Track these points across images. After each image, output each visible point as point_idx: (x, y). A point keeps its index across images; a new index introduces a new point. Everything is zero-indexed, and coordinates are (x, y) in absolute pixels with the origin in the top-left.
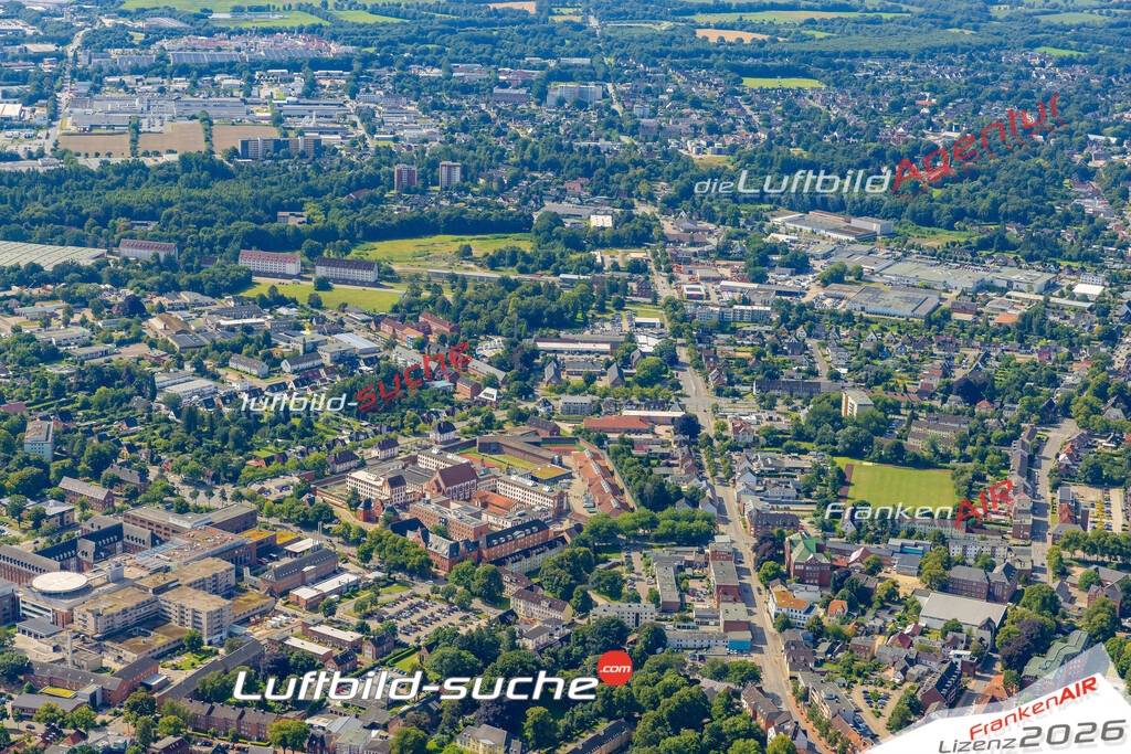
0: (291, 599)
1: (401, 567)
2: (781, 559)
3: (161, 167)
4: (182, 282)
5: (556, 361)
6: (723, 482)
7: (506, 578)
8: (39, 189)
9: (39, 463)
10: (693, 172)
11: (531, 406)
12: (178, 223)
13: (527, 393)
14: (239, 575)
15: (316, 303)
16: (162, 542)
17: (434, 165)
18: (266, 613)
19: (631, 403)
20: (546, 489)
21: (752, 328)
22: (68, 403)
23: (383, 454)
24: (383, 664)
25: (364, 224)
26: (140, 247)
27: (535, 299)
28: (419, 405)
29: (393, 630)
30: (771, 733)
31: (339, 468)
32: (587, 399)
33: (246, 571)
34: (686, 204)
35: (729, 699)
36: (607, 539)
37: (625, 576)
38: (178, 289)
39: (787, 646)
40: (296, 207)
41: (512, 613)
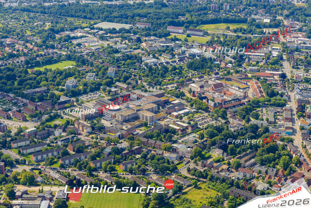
0: (172, 115)
1: (201, 109)
2: (304, 112)
3: (149, 4)
4: (152, 34)
5: (249, 57)
6: (291, 91)
7: (228, 113)
8: (117, 9)
9: (111, 78)
10: (295, 8)
11: (240, 69)
12: (152, 18)
13: (240, 66)
14: (159, 108)
15: (186, 40)
16: (140, 99)
17: (222, 5)
18: (164, 118)
19: (268, 69)
20: (242, 90)
21: (305, 51)
22: (120, 64)
23: (199, 80)
24: (193, 132)
25: (201, 20)
26: (141, 24)
27: (245, 41)
28: (211, 68)
29: (196, 124)
30: (294, 155)
31: (187, 83)
32: (256, 68)
33: (161, 107)
34: (292, 16)
35: (284, 146)
36: (257, 104)
37: (260, 114)
38: (151, 36)
39: (302, 134)
40: (183, 15)
41: (229, 121)
